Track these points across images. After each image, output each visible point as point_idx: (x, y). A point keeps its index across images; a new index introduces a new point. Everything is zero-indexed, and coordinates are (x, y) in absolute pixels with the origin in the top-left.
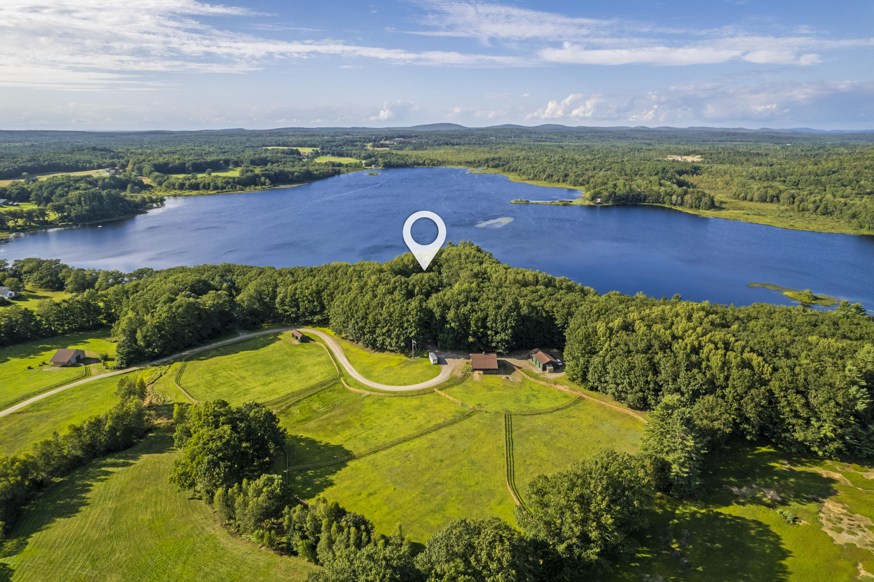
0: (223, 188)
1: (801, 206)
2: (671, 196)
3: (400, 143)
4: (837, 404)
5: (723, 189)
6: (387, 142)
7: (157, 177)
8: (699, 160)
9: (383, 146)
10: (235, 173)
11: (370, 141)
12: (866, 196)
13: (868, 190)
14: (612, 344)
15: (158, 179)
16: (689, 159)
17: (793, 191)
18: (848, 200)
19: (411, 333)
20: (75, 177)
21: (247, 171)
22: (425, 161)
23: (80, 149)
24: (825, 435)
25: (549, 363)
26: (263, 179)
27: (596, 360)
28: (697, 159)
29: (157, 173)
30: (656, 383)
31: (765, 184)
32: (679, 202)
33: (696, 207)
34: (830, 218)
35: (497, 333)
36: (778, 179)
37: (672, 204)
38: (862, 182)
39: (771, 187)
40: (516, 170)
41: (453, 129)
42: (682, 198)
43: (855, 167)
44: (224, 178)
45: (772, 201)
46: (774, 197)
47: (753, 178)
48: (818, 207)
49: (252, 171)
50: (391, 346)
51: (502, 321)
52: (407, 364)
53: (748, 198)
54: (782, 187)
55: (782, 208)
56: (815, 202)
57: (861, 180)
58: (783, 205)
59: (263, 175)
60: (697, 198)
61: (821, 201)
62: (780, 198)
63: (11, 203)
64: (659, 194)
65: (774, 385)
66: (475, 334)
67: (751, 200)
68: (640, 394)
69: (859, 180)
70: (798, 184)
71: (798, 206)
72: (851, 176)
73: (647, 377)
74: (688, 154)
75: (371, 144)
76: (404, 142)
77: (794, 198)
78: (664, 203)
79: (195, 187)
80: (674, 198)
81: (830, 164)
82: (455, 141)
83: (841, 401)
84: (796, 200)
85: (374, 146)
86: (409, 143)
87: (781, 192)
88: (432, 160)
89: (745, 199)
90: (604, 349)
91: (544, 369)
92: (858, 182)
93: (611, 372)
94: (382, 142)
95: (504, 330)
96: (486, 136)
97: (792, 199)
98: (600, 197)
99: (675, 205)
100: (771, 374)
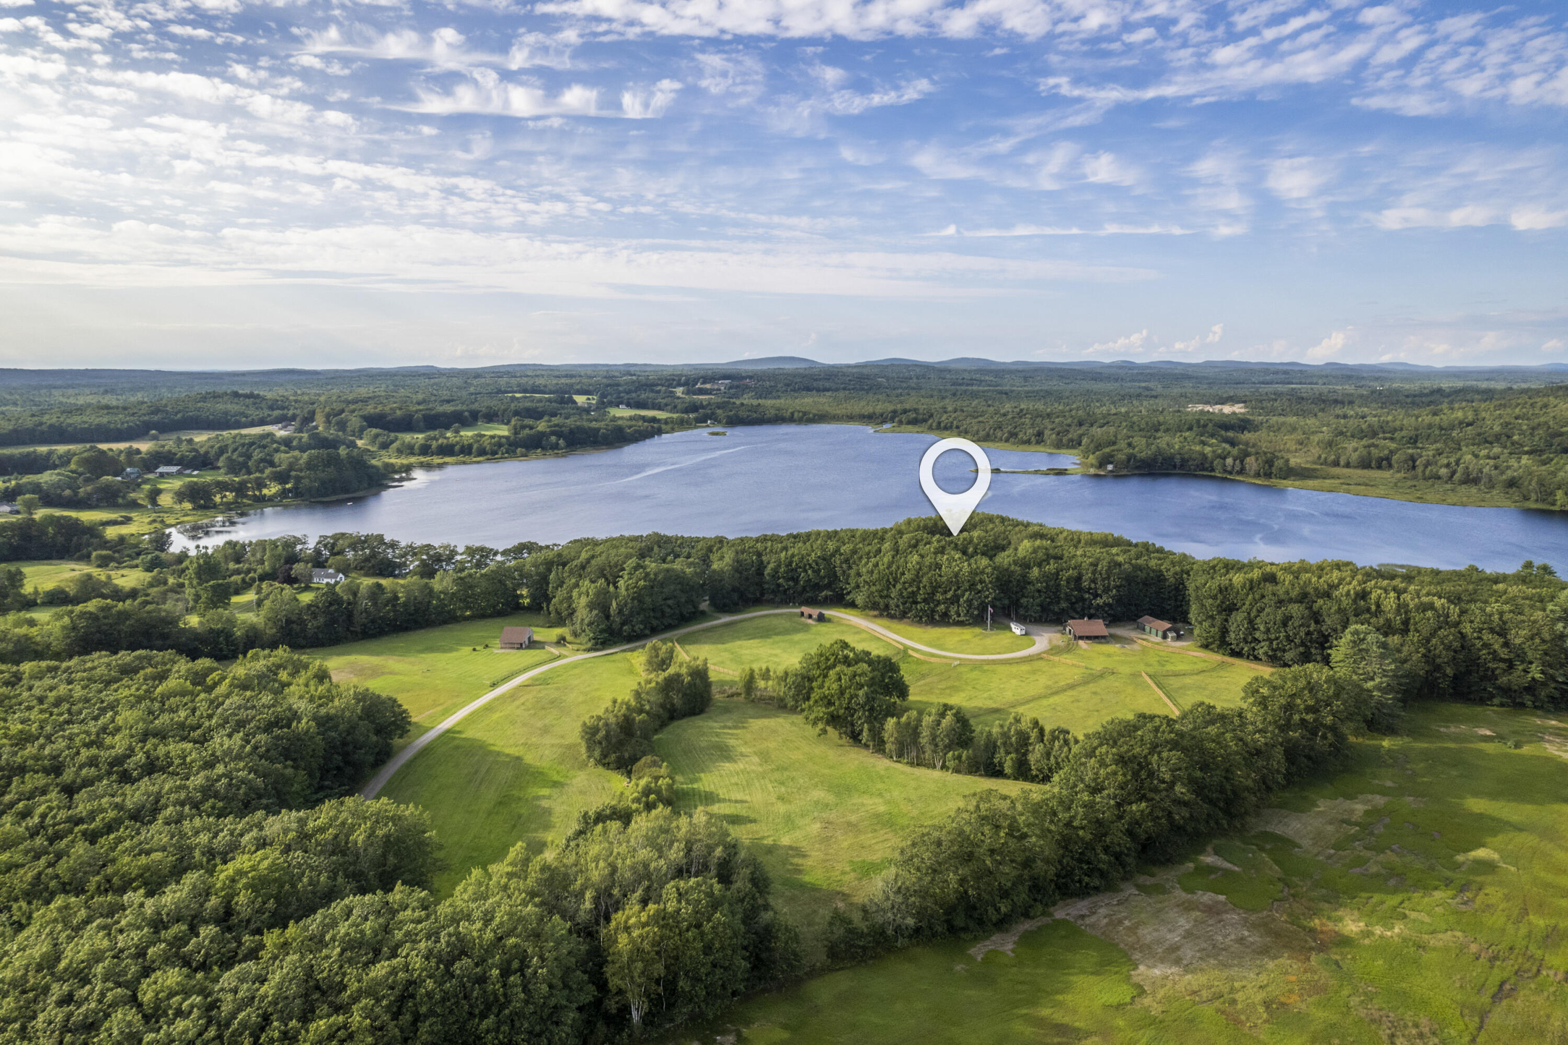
0: (494, 453)
1: (1427, 472)
2: (1224, 458)
3: (730, 388)
4: (1543, 641)
5: (1296, 451)
6: (708, 386)
7: (377, 436)
8: (1243, 410)
9: (702, 392)
10: (503, 431)
11: (679, 385)
12: (1526, 457)
13: (1526, 449)
14: (1257, 597)
15: (380, 439)
16: (1227, 409)
17: (1410, 451)
18: (1499, 461)
19: (987, 597)
20: (249, 435)
21: (523, 427)
22: (792, 414)
23: (216, 396)
24: (1533, 679)
25: (1169, 630)
26: (553, 438)
27: (1238, 617)
28: (1239, 409)
29: (375, 431)
30: (1320, 632)
31: (1365, 442)
32: (1237, 468)
33: (1265, 474)
34: (1474, 490)
35: (1096, 596)
36: (1381, 435)
37: (1225, 471)
38: (1516, 438)
39: (1376, 446)
40: (951, 427)
41: (803, 365)
42: (1242, 462)
43: (1500, 416)
44: (492, 437)
45: (1379, 467)
46: (1382, 459)
47: (1341, 433)
48: (1454, 473)
49: (531, 428)
50: (959, 615)
51: (1103, 580)
52: (986, 636)
53: (1342, 463)
54: (1393, 446)
55: (1398, 475)
56: (1448, 465)
57: (1514, 434)
58: (1399, 471)
59: (553, 433)
60: (1267, 462)
61: (1457, 463)
62: (1393, 462)
63: (188, 472)
64: (1204, 456)
65: (1467, 629)
66: (1067, 599)
67: (1348, 465)
68: (1302, 649)
69: (1510, 434)
70: (1416, 442)
71: (1424, 472)
72: (1497, 429)
73: (1309, 626)
74: (1223, 401)
75: (681, 389)
76: (737, 387)
77: (1414, 461)
78: (1213, 470)
79: (447, 450)
80: (1229, 461)
81: (1460, 414)
82: (820, 384)
83: (1547, 637)
84: (1418, 463)
85: (688, 393)
86: (747, 387)
87: (1391, 452)
88: (805, 413)
89: (1336, 464)
90: (1247, 603)
91: (1165, 637)
92: (1508, 437)
93: (1262, 628)
94: (699, 386)
95: (1107, 590)
96: (868, 377)
97: (1410, 463)
98: (1111, 463)
99: (1230, 473)
100: (1459, 616)
